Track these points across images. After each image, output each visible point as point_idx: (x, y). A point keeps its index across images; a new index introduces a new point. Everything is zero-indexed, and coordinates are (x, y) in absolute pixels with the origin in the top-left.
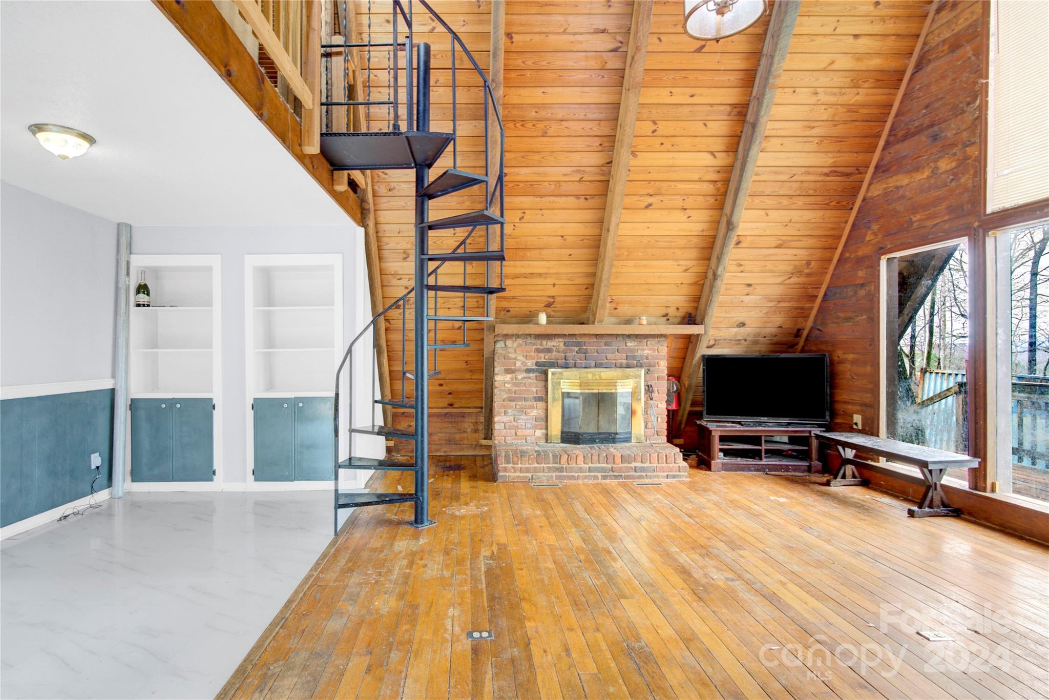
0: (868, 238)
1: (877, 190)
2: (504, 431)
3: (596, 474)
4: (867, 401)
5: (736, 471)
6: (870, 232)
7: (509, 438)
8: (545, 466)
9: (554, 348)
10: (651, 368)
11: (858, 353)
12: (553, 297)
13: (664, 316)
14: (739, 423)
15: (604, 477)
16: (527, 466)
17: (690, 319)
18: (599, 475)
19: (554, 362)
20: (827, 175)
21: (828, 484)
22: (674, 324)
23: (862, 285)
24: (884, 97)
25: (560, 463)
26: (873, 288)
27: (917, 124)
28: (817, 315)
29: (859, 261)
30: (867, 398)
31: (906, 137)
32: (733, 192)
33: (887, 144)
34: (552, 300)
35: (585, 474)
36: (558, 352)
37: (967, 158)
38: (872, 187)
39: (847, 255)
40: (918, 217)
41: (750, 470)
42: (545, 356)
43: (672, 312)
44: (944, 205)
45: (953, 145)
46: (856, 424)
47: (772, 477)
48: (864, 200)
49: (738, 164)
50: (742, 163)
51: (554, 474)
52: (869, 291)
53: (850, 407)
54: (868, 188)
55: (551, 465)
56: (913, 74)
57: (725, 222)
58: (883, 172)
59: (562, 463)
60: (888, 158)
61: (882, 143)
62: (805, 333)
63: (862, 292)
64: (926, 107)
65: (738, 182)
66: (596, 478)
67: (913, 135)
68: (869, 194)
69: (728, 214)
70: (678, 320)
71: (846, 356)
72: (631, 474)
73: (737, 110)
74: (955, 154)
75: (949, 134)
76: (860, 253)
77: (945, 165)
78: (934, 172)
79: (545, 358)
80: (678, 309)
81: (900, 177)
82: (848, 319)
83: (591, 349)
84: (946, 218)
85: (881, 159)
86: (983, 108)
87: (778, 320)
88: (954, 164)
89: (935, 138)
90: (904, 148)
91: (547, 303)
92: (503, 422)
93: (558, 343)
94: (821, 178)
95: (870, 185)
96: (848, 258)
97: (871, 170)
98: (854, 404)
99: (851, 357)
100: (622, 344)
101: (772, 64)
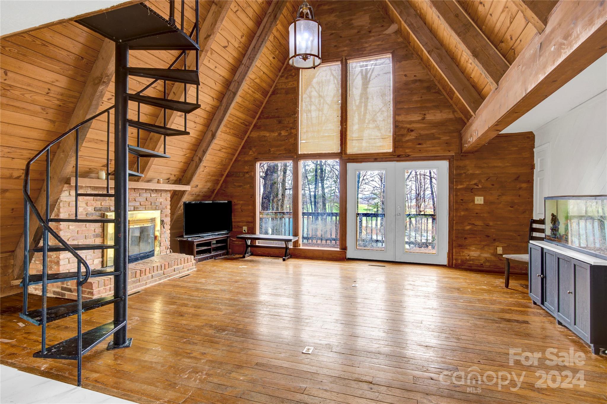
0: (250, 153)
1: (255, 135)
3: (156, 279)
4: (250, 221)
5: (203, 261)
6: (251, 151)
10: (163, 210)
11: (245, 201)
12: (111, 160)
13: (167, 179)
14: (199, 237)
15: (160, 279)
17: (178, 181)
18: (157, 278)
19: (107, 208)
20: (242, 123)
21: (244, 257)
22: (171, 184)
23: (247, 172)
24: (262, 99)
25: (136, 277)
26: (253, 174)
27: (273, 114)
28: (222, 183)
29: (246, 162)
30: (250, 219)
31: (267, 118)
32: (217, 121)
33: (258, 119)
35: (149, 280)
37: (291, 133)
38: (252, 133)
39: (240, 159)
40: (273, 149)
41: (208, 259)
42: (101, 203)
43: (173, 178)
44: (283, 148)
45: (287, 127)
46: (245, 231)
47: (220, 260)
48: (248, 137)
49: (223, 108)
50: (225, 108)
51: (132, 286)
52: (251, 175)
53: (241, 224)
54: (250, 133)
56: (271, 95)
57: (211, 134)
58: (258, 128)
60: (259, 124)
61: (257, 117)
62: (216, 191)
63: (247, 176)
64: (277, 109)
65: (221, 117)
66: (155, 281)
67: (271, 118)
68: (251, 135)
69: (213, 131)
70: (173, 182)
71: (239, 202)
72: (173, 273)
73: (228, 83)
74: (287, 130)
75: (285, 123)
76: (246, 159)
77: (283, 133)
78: (280, 134)
79: (101, 205)
80: (175, 176)
81: (265, 132)
82: (240, 186)
83: (132, 199)
84: (284, 152)
85: (257, 123)
86: (298, 117)
87: (209, 185)
88: (287, 134)
89: (280, 122)
90: (267, 121)
91: (105, 164)
92: (67, 258)
94: (240, 124)
95: (251, 131)
96: (239, 160)
97: (252, 126)
98: (243, 222)
99: (242, 202)
100: (149, 195)
101: (248, 70)
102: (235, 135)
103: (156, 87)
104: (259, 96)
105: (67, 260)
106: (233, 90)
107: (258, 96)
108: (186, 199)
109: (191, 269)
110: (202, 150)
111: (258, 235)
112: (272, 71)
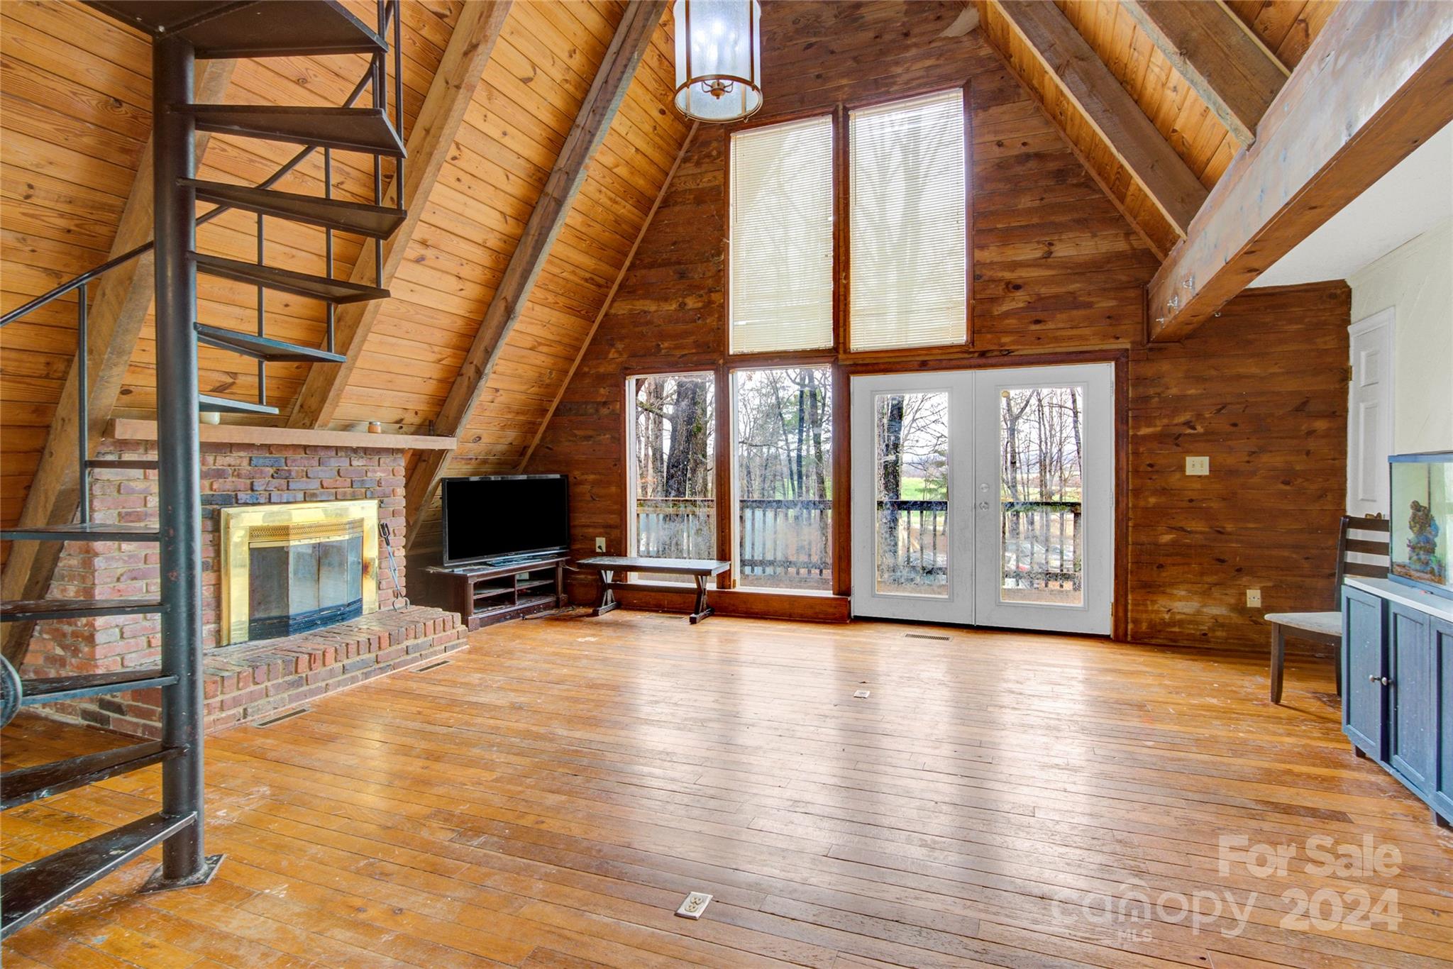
0: (611, 356)
1: (622, 308)
2: (121, 643)
3: (353, 674)
4: (611, 522)
5: (492, 624)
6: (613, 350)
7: (133, 655)
8: (269, 684)
9: (230, 470)
10: (385, 499)
11: (600, 474)
12: (234, 375)
13: (397, 422)
14: (485, 564)
15: (367, 675)
16: (236, 693)
17: (428, 427)
18: (358, 673)
19: (230, 496)
20: (586, 280)
21: (595, 614)
22: (406, 434)
23: (605, 403)
24: (637, 219)
25: (296, 672)
26: (618, 406)
27: (664, 256)
28: (545, 431)
29: (601, 379)
30: (613, 519)
31: (652, 266)
32: (518, 275)
33: (632, 266)
34: (230, 380)
35: (336, 679)
36: (239, 476)
37: (710, 302)
38: (616, 305)
39: (586, 369)
40: (666, 345)
41: (507, 619)
42: (211, 484)
43: (410, 418)
44: (690, 340)
45: (699, 287)
46: (600, 547)
47: (535, 621)
48: (606, 315)
49: (530, 241)
50: (537, 241)
51: (285, 695)
52: (613, 410)
53: (591, 530)
54: (611, 306)
55: (280, 681)
56: (659, 208)
57: (502, 308)
58: (628, 292)
59: (299, 670)
60: (633, 281)
61: (627, 263)
62: (530, 451)
63: (605, 411)
64: (674, 244)
65: (527, 263)
66: (354, 680)
67: (660, 266)
68: (613, 311)
69: (510, 299)
70: (413, 429)
71: (586, 477)
72: (402, 658)
73: (539, 174)
74: (701, 296)
75: (696, 276)
76: (602, 370)
77: (692, 303)
78: (682, 305)
79: (211, 489)
80: (416, 413)
81: (647, 302)
82: (588, 438)
83: (297, 472)
84: (694, 351)
85: (626, 279)
86: (725, 263)
87: (511, 435)
88: (700, 305)
89: (682, 275)
90: (653, 275)
91: (218, 385)
92: (117, 626)
93: (237, 459)
94: (582, 282)
95: (613, 301)
96: (585, 374)
97: (615, 287)
98: (595, 527)
99: (591, 477)
100: (344, 463)
101: (590, 142)
102: (571, 310)
103: (342, 183)
104: (629, 211)
105: (117, 630)
106: (555, 195)
107: (626, 209)
108: (447, 470)
109: (453, 647)
110: (482, 348)
111: (632, 558)
112: (659, 147)
